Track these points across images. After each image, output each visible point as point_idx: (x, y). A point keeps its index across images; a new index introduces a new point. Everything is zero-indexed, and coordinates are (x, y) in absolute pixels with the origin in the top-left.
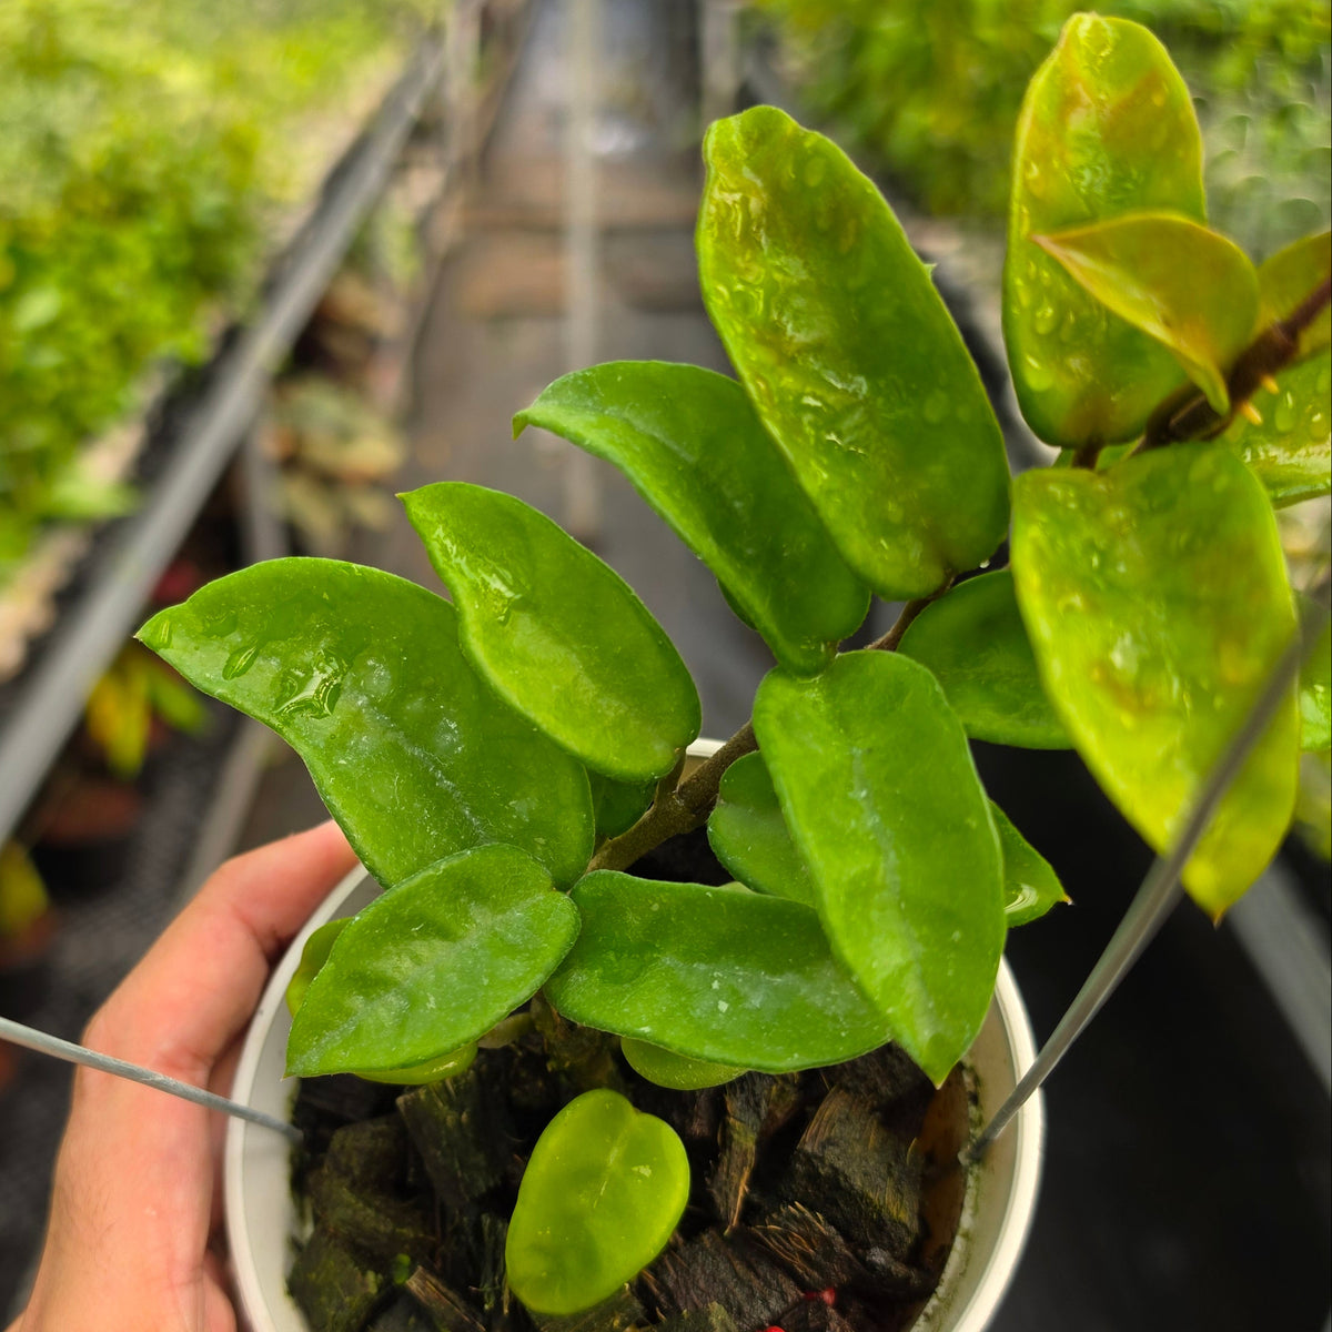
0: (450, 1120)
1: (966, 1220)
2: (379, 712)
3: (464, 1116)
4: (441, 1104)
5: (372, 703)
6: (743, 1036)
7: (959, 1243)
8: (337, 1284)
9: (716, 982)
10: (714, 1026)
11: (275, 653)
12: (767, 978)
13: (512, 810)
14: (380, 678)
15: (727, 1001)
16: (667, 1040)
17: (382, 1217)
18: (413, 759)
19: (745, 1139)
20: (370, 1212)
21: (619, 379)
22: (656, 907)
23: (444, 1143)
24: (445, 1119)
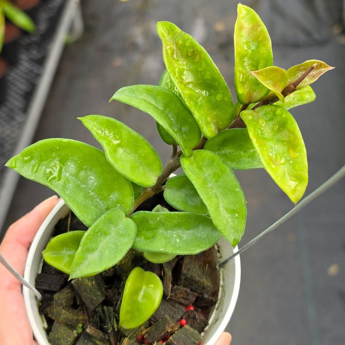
0: (90, 284)
1: (221, 283)
2: (73, 177)
3: (94, 282)
4: (86, 280)
5: (71, 175)
6: (185, 247)
7: (221, 289)
8: (65, 336)
9: (174, 235)
10: (177, 245)
11: (44, 165)
12: (187, 232)
13: (111, 198)
14: (72, 168)
15: (178, 239)
16: (168, 251)
17: (74, 315)
18: (84, 188)
19: (169, 273)
20: (70, 314)
21: (141, 89)
22: (158, 219)
23: (88, 291)
24: (88, 284)
